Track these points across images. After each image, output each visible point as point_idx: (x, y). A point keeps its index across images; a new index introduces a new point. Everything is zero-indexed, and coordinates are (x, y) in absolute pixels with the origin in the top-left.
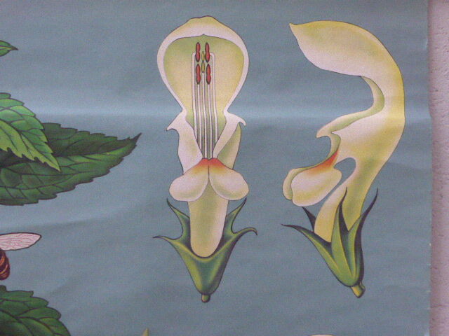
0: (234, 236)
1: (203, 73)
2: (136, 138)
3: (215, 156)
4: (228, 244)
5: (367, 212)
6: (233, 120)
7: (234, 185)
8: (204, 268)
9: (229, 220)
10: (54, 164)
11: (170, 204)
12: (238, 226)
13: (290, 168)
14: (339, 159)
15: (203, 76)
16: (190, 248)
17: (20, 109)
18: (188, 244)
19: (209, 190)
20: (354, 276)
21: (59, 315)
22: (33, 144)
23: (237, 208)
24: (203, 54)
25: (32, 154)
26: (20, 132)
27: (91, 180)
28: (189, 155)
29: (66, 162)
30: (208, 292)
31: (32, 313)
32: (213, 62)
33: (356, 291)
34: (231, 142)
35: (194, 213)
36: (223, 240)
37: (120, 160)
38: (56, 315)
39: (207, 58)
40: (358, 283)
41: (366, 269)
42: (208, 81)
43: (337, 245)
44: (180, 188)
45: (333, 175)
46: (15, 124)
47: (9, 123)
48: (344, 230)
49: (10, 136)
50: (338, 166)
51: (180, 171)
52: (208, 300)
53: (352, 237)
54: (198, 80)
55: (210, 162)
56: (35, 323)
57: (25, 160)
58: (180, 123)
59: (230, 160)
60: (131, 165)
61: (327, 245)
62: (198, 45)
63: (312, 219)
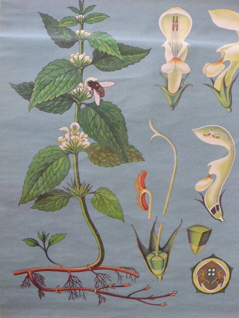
0: (184, 87)
1: (175, 27)
2: (150, 49)
3: (178, 57)
4: (182, 89)
5: (234, 81)
6: (185, 44)
7: (185, 68)
8: (172, 98)
9: (182, 80)
10: (121, 58)
11: (161, 73)
12: (186, 83)
13: (206, 63)
14: (224, 61)
15: (175, 28)
16: (167, 90)
17: (110, 38)
18: (167, 88)
19: (175, 69)
20: (228, 104)
21: (121, 111)
22: (114, 50)
23: (186, 76)
24: (175, 20)
25: (114, 54)
26: (110, 46)
27: (133, 64)
28: (169, 56)
29: (125, 57)
30: (173, 106)
31: (111, 110)
32: (179, 23)
33: (229, 110)
34: (184, 52)
35: (170, 77)
36: (180, 88)
37: (144, 57)
38: (120, 111)
39: (177, 22)
40: (230, 107)
41: (233, 102)
42: (177, 30)
43: (222, 93)
44: (165, 68)
45: (222, 66)
46: (108, 43)
47: (106, 43)
48: (225, 87)
49: (106, 47)
50: (224, 63)
51: (165, 62)
52: (174, 109)
53: (228, 90)
54: (173, 29)
55: (176, 59)
56: (112, 113)
57: (111, 56)
58: (166, 45)
59: (184, 59)
60: (148, 59)
61: (219, 92)
62: (174, 17)
63: (213, 82)
